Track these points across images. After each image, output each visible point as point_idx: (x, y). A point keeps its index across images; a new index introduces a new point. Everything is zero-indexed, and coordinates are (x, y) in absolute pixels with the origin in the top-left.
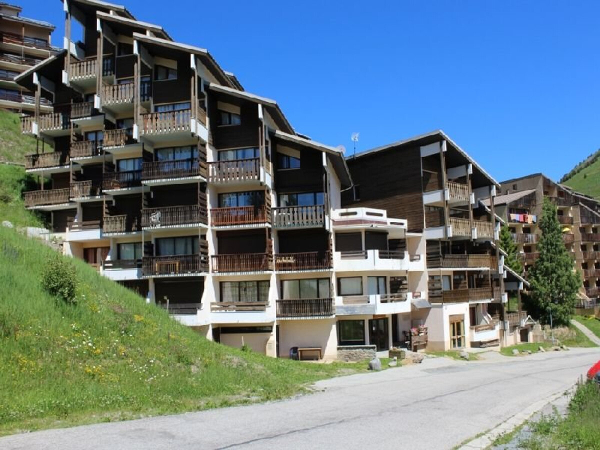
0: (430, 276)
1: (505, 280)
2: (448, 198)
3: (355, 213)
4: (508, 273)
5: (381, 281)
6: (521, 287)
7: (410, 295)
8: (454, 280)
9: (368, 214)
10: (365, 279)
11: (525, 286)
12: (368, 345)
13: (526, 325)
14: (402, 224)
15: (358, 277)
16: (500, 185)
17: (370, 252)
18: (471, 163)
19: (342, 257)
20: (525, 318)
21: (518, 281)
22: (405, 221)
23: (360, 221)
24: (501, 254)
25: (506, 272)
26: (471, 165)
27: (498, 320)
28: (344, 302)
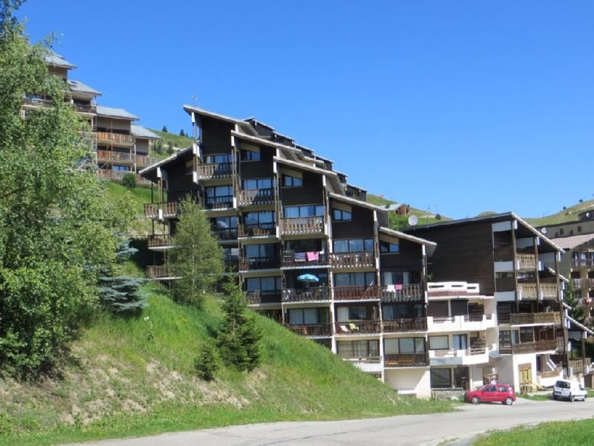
0: (500, 332)
1: (569, 330)
2: (518, 267)
3: (443, 286)
4: (572, 324)
5: (463, 338)
6: (585, 336)
7: (487, 349)
8: (521, 334)
9: (453, 286)
10: (451, 337)
11: (589, 334)
12: (454, 387)
13: (590, 372)
14: (474, 288)
15: (445, 335)
16: (564, 252)
17: (457, 318)
18: (537, 236)
19: (434, 321)
20: (589, 365)
21: (582, 331)
22: (477, 285)
23: (446, 293)
24: (564, 308)
25: (569, 322)
26: (538, 238)
27: (561, 368)
28: (436, 355)
